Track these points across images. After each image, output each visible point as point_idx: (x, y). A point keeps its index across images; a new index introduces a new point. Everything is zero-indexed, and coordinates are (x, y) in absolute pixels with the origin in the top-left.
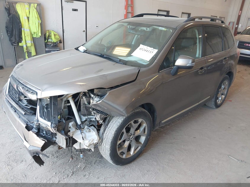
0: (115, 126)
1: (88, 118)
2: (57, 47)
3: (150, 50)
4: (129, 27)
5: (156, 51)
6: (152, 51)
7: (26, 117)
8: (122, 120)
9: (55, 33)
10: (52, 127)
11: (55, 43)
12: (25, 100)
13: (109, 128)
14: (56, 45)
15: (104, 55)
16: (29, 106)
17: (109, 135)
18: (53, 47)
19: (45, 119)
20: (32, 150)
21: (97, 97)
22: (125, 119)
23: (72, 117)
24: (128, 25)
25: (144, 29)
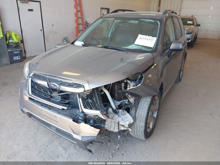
0: (145, 105)
1: (123, 102)
2: (19, 47)
3: (150, 39)
4: (116, 21)
5: (155, 39)
6: (152, 39)
7: (68, 112)
8: (150, 99)
9: (16, 34)
10: (103, 114)
11: (17, 43)
12: (59, 96)
13: (140, 108)
14: (18, 45)
15: (108, 47)
16: (66, 101)
17: (142, 114)
18: (15, 47)
19: (91, 109)
20: (87, 140)
21: (133, 82)
22: (152, 98)
23: (107, 104)
24: (115, 19)
25: (132, 22)
